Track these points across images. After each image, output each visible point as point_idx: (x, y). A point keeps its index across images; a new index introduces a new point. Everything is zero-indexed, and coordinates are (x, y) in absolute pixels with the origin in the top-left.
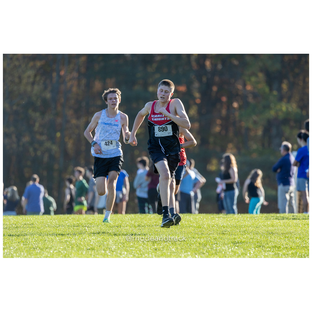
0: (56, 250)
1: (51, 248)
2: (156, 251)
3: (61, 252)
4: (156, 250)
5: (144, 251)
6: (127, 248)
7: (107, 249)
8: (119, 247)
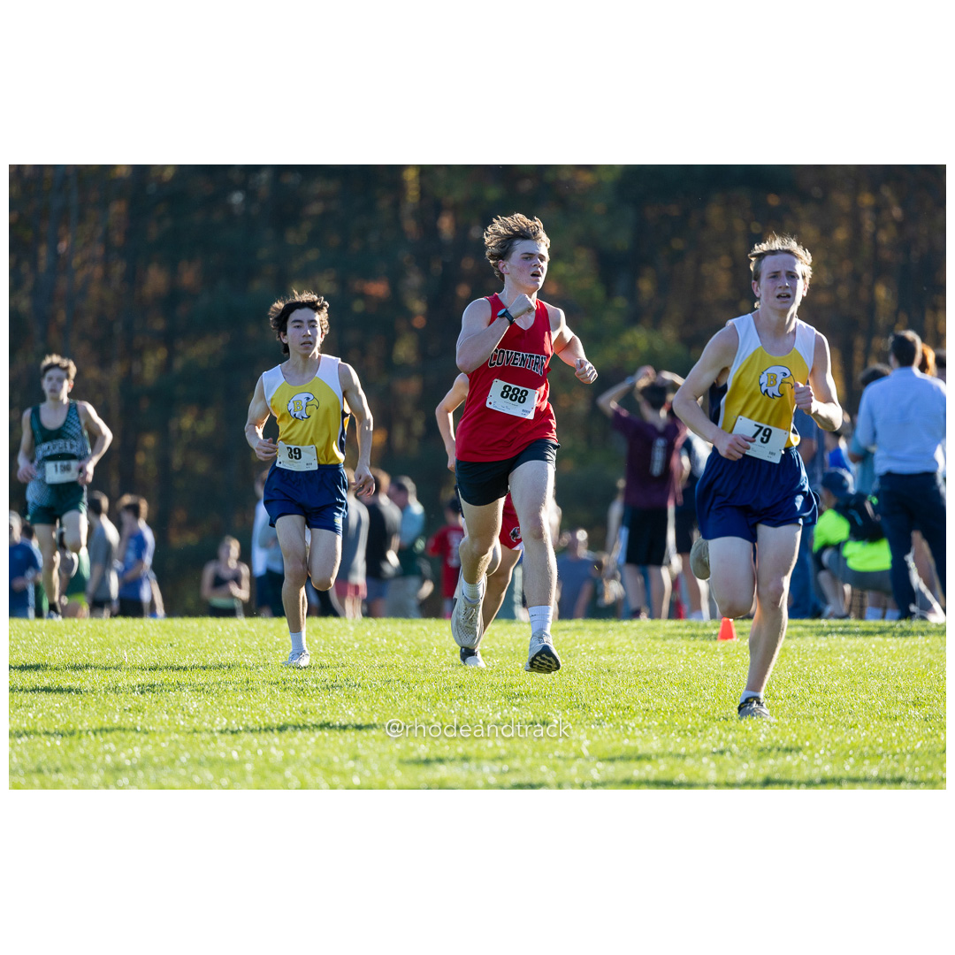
0: (42, 711)
1: (28, 706)
2: (305, 716)
3: (55, 717)
4: (305, 712)
5: (272, 716)
6: (228, 709)
7: (175, 709)
8: (209, 704)
